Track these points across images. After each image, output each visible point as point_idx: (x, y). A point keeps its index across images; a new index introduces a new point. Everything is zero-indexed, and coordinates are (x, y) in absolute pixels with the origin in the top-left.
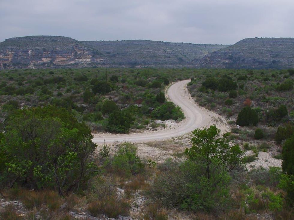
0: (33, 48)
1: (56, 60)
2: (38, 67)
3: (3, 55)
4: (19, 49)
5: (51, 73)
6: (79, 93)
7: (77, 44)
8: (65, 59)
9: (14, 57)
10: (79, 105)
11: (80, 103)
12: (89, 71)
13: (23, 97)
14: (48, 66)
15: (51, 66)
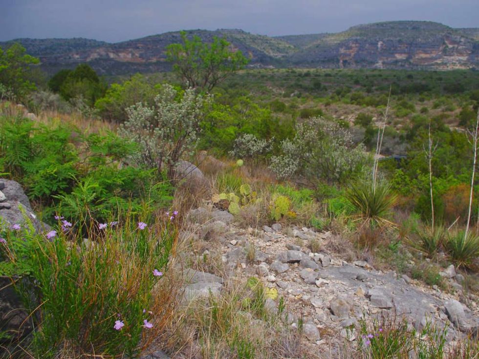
0: (386, 39)
1: (415, 56)
2: (388, 67)
3: (344, 48)
4: (366, 41)
5: (410, 77)
6: (451, 110)
7: (449, 33)
8: (428, 56)
9: (358, 52)
10: (451, 129)
11: (453, 126)
12: (465, 77)
13: (374, 109)
14: (402, 66)
15: (406, 66)
